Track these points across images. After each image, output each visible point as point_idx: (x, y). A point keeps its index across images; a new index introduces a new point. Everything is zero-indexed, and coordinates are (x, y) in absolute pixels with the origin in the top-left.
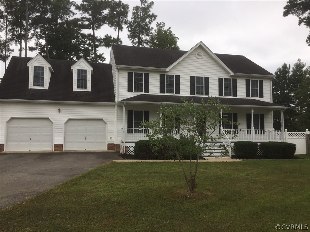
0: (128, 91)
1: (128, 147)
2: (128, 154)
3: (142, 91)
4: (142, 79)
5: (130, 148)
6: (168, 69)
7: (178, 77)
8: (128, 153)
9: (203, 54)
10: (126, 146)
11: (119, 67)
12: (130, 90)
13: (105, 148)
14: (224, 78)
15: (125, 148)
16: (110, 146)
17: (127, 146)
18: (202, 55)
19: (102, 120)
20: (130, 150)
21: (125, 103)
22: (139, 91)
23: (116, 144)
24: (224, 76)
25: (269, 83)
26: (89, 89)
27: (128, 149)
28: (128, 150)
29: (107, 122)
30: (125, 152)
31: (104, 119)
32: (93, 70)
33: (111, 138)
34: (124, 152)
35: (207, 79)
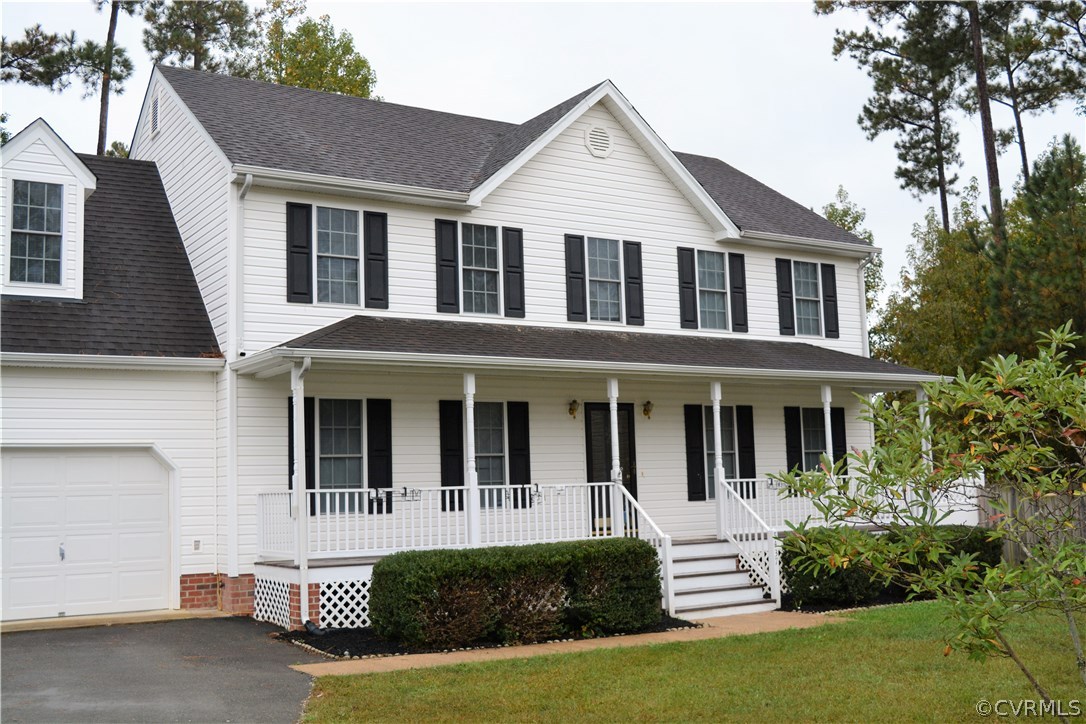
0: (289, 300)
1: (323, 588)
2: (323, 625)
3: (356, 302)
4: (356, 238)
5: (329, 593)
6: (475, 198)
7: (514, 237)
8: (324, 619)
9: (614, 136)
10: (310, 586)
11: (249, 178)
12: (298, 291)
13: (167, 602)
14: (697, 247)
15: (310, 594)
16: (193, 588)
17: (318, 586)
18: (612, 140)
19: (146, 450)
20: (329, 606)
21: (307, 362)
22: (340, 301)
23: (233, 573)
24: (700, 241)
25: (855, 279)
26: (71, 285)
27: (323, 600)
28: (324, 606)
29: (174, 462)
30: (310, 614)
31: (159, 447)
32: (94, 187)
33: (197, 544)
34: (305, 619)
35: (633, 250)
